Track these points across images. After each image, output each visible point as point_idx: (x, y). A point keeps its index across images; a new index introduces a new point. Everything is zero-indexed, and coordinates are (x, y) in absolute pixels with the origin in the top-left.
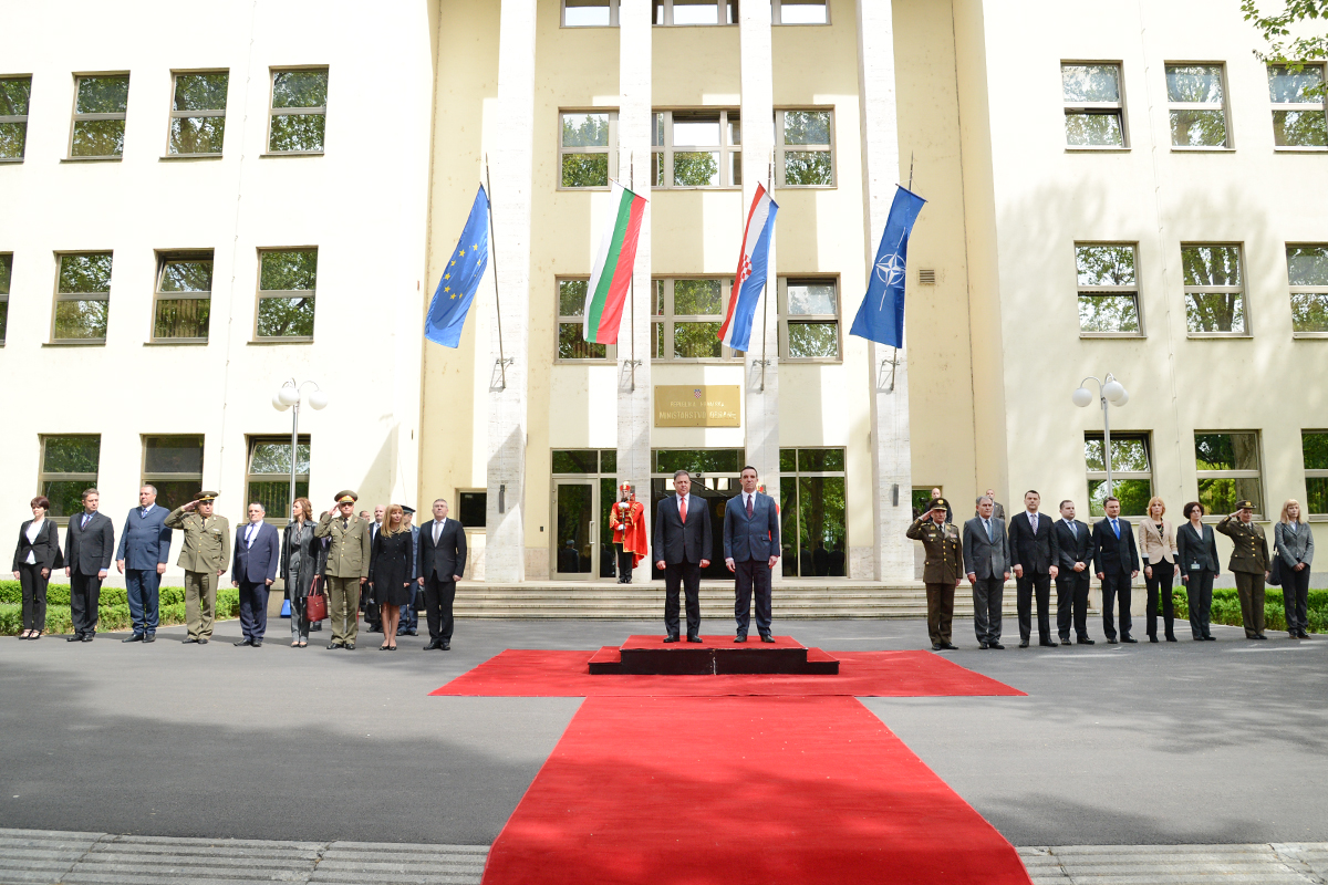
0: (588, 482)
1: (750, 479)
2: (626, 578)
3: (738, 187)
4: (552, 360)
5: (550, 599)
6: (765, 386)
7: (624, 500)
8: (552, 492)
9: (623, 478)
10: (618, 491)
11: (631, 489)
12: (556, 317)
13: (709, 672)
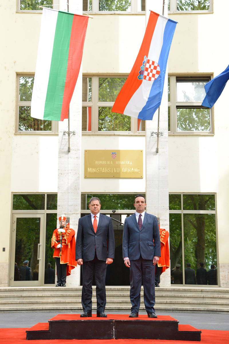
0: (38, 216)
1: (140, 203)
2: (62, 282)
3: (143, 12)
4: (14, 132)
5: (6, 297)
6: (159, 150)
7: (62, 227)
8: (12, 223)
9: (61, 212)
10: (58, 221)
11: (67, 220)
12: (17, 102)
13: (110, 338)
